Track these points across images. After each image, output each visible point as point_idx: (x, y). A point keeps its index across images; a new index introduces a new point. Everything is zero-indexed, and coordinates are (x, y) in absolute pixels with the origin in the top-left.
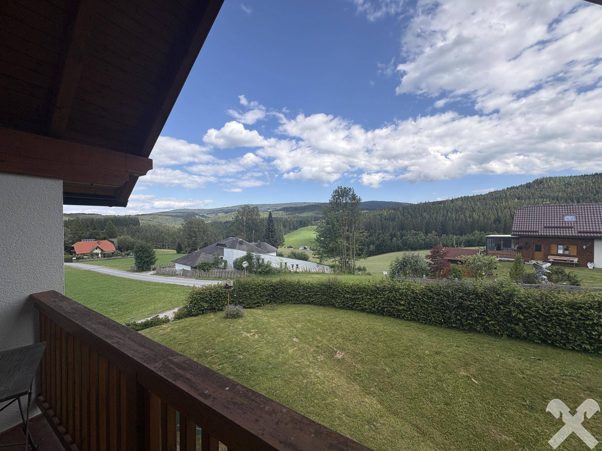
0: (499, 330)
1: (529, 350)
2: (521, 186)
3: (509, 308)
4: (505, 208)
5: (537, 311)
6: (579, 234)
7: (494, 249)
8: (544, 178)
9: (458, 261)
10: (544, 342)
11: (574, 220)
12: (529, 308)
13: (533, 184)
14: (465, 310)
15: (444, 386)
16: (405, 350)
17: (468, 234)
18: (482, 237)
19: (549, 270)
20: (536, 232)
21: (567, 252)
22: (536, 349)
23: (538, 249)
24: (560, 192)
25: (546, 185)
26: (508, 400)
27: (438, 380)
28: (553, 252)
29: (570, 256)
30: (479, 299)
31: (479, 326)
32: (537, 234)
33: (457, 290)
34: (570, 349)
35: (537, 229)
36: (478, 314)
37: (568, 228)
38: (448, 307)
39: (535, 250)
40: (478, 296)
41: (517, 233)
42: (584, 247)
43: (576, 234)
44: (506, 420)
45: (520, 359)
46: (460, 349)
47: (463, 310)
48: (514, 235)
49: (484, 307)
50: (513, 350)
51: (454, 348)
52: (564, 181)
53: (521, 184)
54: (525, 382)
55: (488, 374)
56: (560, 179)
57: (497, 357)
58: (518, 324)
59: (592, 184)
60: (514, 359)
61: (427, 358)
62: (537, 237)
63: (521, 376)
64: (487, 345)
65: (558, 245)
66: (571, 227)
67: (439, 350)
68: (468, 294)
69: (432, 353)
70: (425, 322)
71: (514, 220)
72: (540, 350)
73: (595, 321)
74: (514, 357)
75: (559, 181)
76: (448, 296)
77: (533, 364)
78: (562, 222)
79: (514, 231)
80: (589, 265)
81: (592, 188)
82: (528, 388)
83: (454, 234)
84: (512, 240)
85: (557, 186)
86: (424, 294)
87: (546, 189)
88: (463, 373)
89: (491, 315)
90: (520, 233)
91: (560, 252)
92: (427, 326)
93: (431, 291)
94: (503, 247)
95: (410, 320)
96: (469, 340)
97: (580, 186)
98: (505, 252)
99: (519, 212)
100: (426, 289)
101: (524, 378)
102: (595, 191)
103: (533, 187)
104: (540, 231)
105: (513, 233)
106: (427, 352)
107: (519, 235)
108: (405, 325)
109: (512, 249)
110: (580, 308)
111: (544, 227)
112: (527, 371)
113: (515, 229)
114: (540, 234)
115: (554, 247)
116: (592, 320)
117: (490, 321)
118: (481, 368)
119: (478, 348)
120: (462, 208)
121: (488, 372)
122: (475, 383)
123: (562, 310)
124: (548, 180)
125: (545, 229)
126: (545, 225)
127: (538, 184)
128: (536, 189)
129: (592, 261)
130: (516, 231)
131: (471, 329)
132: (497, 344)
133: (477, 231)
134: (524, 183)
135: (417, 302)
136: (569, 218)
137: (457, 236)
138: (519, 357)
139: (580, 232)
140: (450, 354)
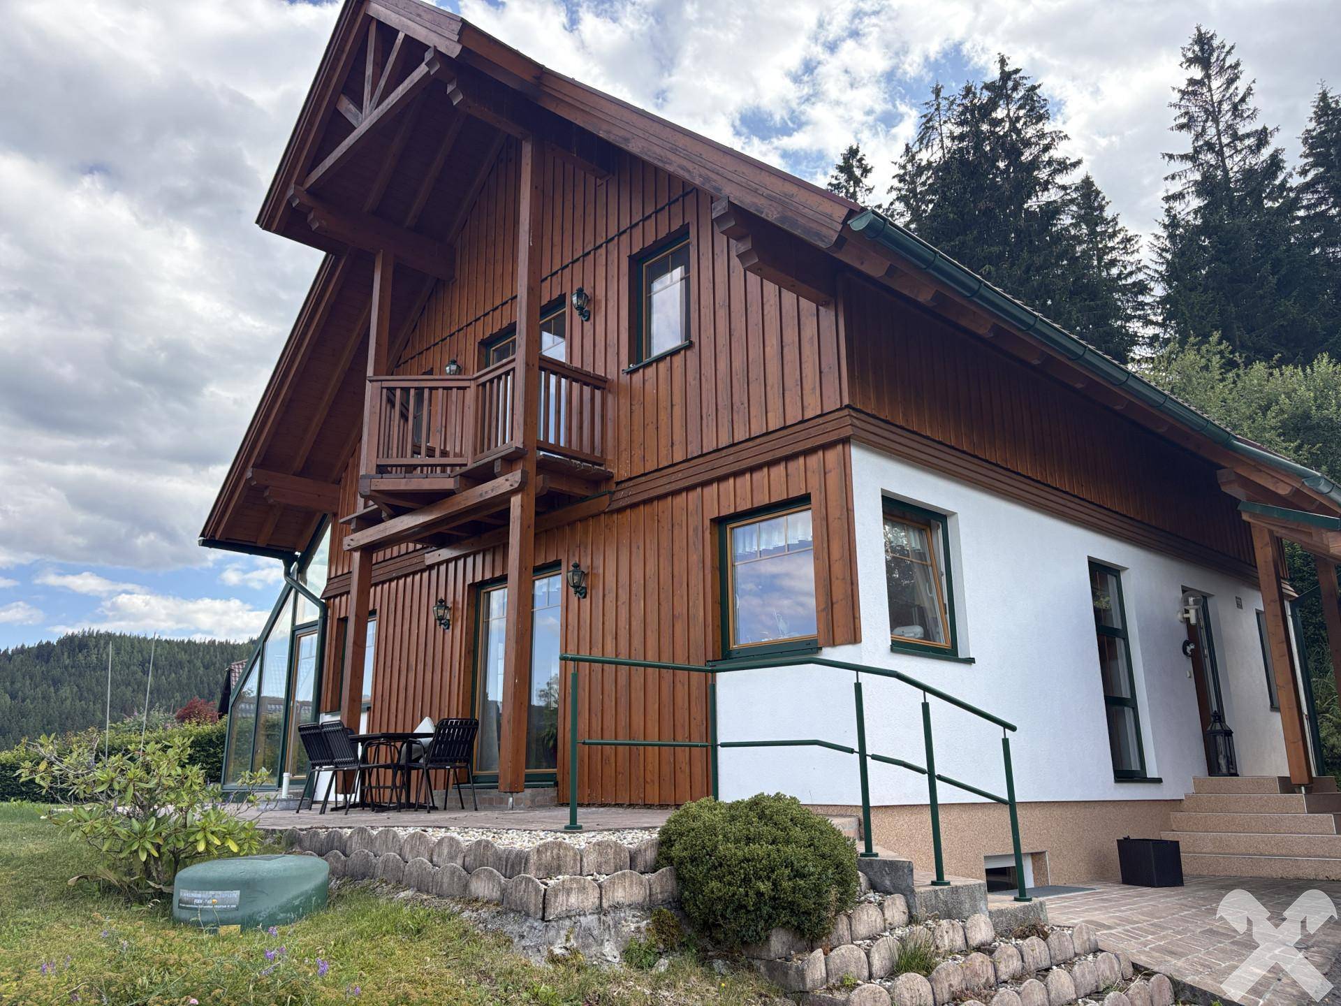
2: (21, 651)
8: (91, 635)
13: (58, 651)
24: (129, 684)
52: (141, 651)
53: (23, 646)
56: (133, 646)
59: (201, 671)
75: (129, 649)
81: (202, 682)
87: (94, 669)
97: (176, 674)
103: (58, 660)
124: (102, 642)
127: (72, 654)
128: (66, 667)
134: (31, 643)
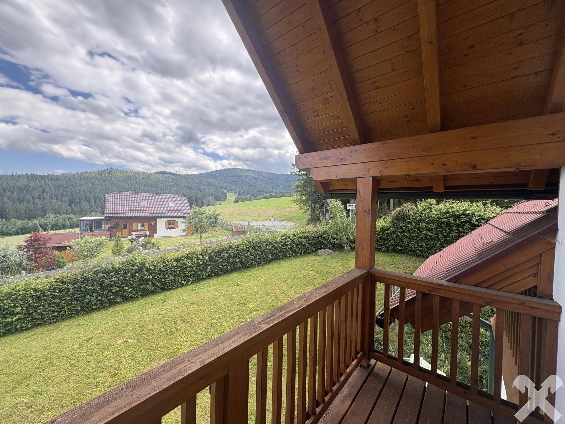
0: (134, 295)
1: (157, 299)
3: (142, 274)
4: (79, 191)
5: (160, 270)
6: (150, 215)
7: (88, 231)
9: (66, 246)
10: (163, 289)
11: (146, 205)
12: (155, 269)
14: (105, 289)
15: (106, 363)
16: (44, 361)
17: (39, 218)
18: (57, 220)
19: (143, 241)
20: (123, 214)
21: (143, 228)
22: (160, 296)
23: (125, 227)
25: (114, 175)
26: (158, 338)
27: (98, 363)
28: (135, 229)
29: (145, 231)
30: (117, 274)
31: (119, 298)
32: (124, 215)
33: (95, 272)
34: (176, 288)
35: (124, 212)
36: (119, 287)
37: (144, 210)
38: (87, 292)
39: (122, 228)
40: (116, 272)
41: (110, 215)
42: (152, 224)
43: (148, 215)
44: (160, 351)
45: (155, 307)
46: (110, 324)
47: (103, 289)
48: (107, 217)
49: (122, 280)
50: (148, 304)
51: (104, 326)
54: (163, 319)
55: (139, 329)
57: (141, 314)
58: (148, 284)
60: (152, 309)
61: (77, 352)
62: (125, 218)
63: (160, 317)
64: (129, 310)
65: (138, 223)
66: (145, 210)
67: (89, 337)
68: (108, 273)
69: (82, 344)
70: (55, 320)
71: (106, 204)
72: (163, 295)
73: (187, 265)
74: (151, 308)
76: (86, 280)
77: (164, 306)
78: (140, 206)
79: (106, 214)
80: (155, 235)
82: (166, 322)
83: (18, 218)
84: (103, 222)
85: (121, 176)
86: (55, 289)
88: (120, 341)
89: (129, 284)
90: (111, 215)
91: (139, 228)
92: (58, 323)
93: (62, 282)
94: (95, 228)
95: (32, 328)
96: (113, 313)
98: (97, 232)
99: (110, 197)
100: (56, 282)
101: (162, 317)
102: (144, 184)
103: (104, 175)
104: (126, 213)
105: (106, 215)
106: (75, 346)
107: (111, 216)
108: (25, 337)
109: (103, 229)
110: (180, 260)
111: (129, 210)
112: (163, 312)
113: (108, 212)
114: (126, 215)
115: (135, 224)
116: (186, 265)
117: (128, 289)
118: (133, 328)
119: (123, 315)
120: (28, 187)
121: (139, 328)
122: (132, 342)
123: (172, 264)
125: (130, 211)
126: (129, 208)
127: (108, 174)
129: (156, 233)
130: (108, 214)
131: (112, 303)
132: (136, 305)
133: (51, 214)
135: (43, 301)
136: (144, 204)
137: (23, 220)
138: (154, 306)
139: (150, 213)
140: (102, 333)
